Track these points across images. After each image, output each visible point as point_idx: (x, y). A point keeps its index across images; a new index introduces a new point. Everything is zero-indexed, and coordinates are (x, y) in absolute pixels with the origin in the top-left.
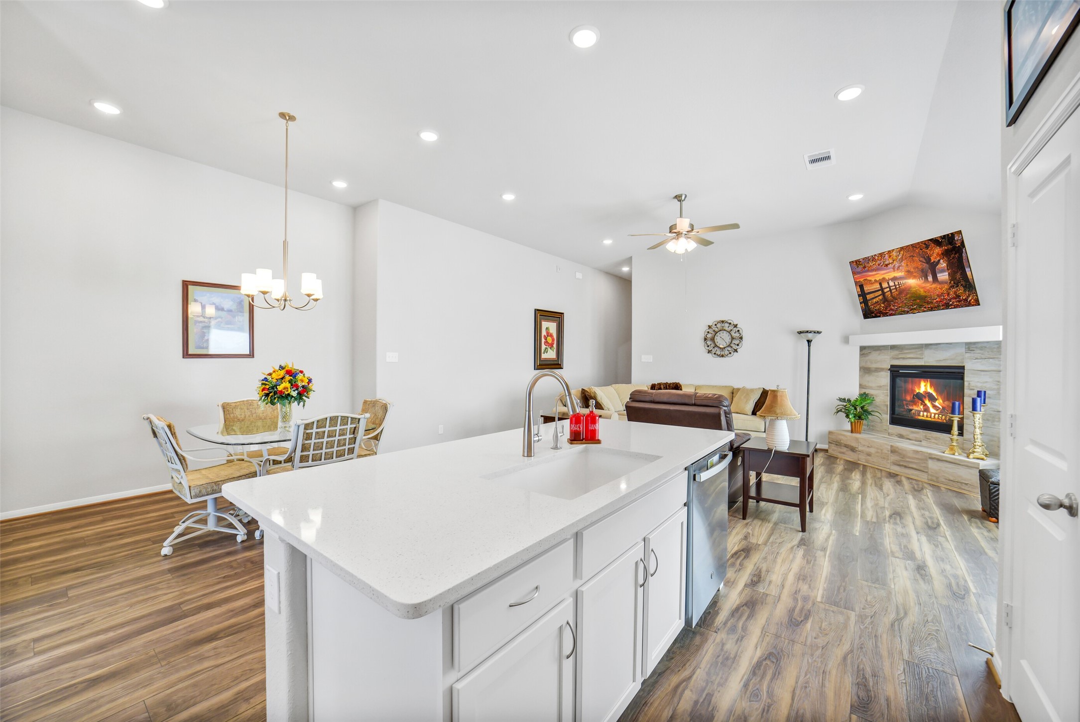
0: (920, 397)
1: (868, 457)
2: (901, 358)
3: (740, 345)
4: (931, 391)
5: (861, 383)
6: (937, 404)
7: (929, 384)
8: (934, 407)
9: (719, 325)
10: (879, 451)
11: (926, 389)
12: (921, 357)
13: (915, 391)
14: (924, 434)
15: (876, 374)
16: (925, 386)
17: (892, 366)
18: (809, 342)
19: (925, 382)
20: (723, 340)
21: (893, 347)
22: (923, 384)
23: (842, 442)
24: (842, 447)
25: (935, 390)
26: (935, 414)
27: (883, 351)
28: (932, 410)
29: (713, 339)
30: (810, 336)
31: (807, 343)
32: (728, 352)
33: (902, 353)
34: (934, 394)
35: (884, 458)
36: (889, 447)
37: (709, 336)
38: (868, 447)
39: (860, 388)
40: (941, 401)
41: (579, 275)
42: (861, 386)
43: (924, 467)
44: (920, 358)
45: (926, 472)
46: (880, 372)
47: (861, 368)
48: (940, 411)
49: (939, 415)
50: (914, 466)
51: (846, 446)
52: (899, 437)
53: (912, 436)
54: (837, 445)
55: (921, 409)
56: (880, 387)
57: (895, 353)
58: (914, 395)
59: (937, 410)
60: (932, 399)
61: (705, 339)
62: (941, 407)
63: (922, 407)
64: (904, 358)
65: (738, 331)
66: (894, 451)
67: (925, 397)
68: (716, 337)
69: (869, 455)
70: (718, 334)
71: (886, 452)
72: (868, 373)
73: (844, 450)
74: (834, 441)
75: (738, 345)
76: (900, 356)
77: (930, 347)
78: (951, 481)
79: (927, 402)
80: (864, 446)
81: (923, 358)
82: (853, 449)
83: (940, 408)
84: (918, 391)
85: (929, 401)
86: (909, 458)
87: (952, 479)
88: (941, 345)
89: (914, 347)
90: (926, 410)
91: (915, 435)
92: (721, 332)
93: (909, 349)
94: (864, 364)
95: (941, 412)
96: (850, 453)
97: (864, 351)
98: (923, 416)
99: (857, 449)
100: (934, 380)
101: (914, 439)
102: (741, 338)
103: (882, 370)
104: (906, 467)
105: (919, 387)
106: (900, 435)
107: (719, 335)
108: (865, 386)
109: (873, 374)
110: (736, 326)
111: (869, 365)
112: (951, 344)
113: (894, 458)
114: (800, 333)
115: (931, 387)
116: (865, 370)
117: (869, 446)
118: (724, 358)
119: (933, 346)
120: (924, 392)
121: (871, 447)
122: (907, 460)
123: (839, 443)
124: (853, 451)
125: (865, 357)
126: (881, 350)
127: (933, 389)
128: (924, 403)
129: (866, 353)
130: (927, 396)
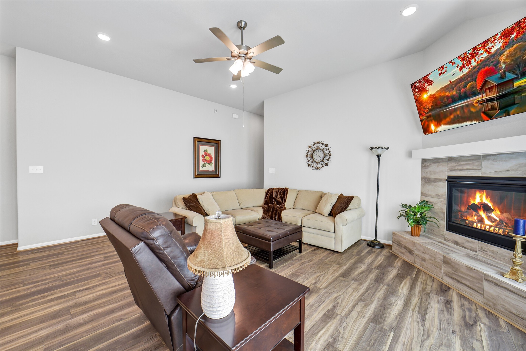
0: (475, 208)
1: (423, 262)
2: (458, 169)
3: (330, 160)
4: (487, 201)
5: (422, 191)
6: (493, 215)
7: (484, 195)
8: (490, 218)
9: (315, 146)
10: (433, 259)
11: (481, 199)
12: (478, 168)
13: (470, 202)
14: (480, 246)
15: (435, 184)
16: (480, 196)
17: (449, 177)
18: (379, 156)
19: (480, 193)
20: (318, 156)
21: (450, 159)
22: (478, 195)
23: (402, 243)
24: (402, 248)
25: (492, 201)
26: (491, 226)
27: (441, 163)
28: (487, 222)
29: (312, 156)
30: (379, 151)
31: (377, 157)
32: (321, 166)
33: (459, 165)
34: (490, 205)
35: (437, 267)
36: (442, 258)
37: (309, 153)
38: (423, 252)
39: (421, 196)
40: (499, 213)
41: (235, 116)
42: (422, 194)
43: (478, 287)
44: (477, 170)
45: (481, 294)
47: (422, 178)
48: (496, 223)
49: (495, 227)
50: (468, 283)
51: (405, 248)
52: (455, 244)
53: (467, 244)
54: (398, 245)
55: (475, 220)
56: (438, 196)
57: (452, 165)
58: (469, 206)
59: (493, 222)
60: (487, 208)
61: (307, 156)
62: (498, 219)
63: (476, 218)
64: (460, 170)
65: (328, 149)
66: (447, 262)
67: (480, 208)
68: (314, 155)
69: (424, 260)
70: (315, 152)
71: (439, 261)
72: (428, 183)
73: (404, 251)
74: (396, 242)
75: (328, 160)
76: (457, 168)
77: (488, 158)
79: (482, 213)
80: (420, 251)
81: (480, 169)
82: (411, 252)
83: (496, 220)
84: (472, 202)
85: (484, 212)
86: (462, 273)
88: (500, 156)
89: (471, 158)
90: (481, 220)
91: (470, 245)
92: (317, 151)
93: (464, 161)
94: (425, 175)
95: (498, 224)
96: (408, 254)
97: (426, 164)
98: (477, 226)
99: (414, 253)
100: (491, 192)
101: (469, 248)
102: (330, 155)
103: (440, 180)
104: (458, 281)
105: (474, 198)
106: (456, 242)
107: (316, 153)
108: (426, 194)
109: (433, 183)
110: (327, 146)
111: (429, 176)
112: (512, 154)
113: (446, 269)
114: (371, 149)
115: (487, 197)
116: (426, 180)
117: (424, 252)
118: (319, 170)
119: (491, 157)
120: (478, 203)
121: (426, 253)
122: (460, 274)
123: (400, 243)
124: (411, 254)
125: (426, 169)
126: (439, 163)
127: (489, 199)
128: (479, 214)
129: (426, 165)
130: (483, 207)
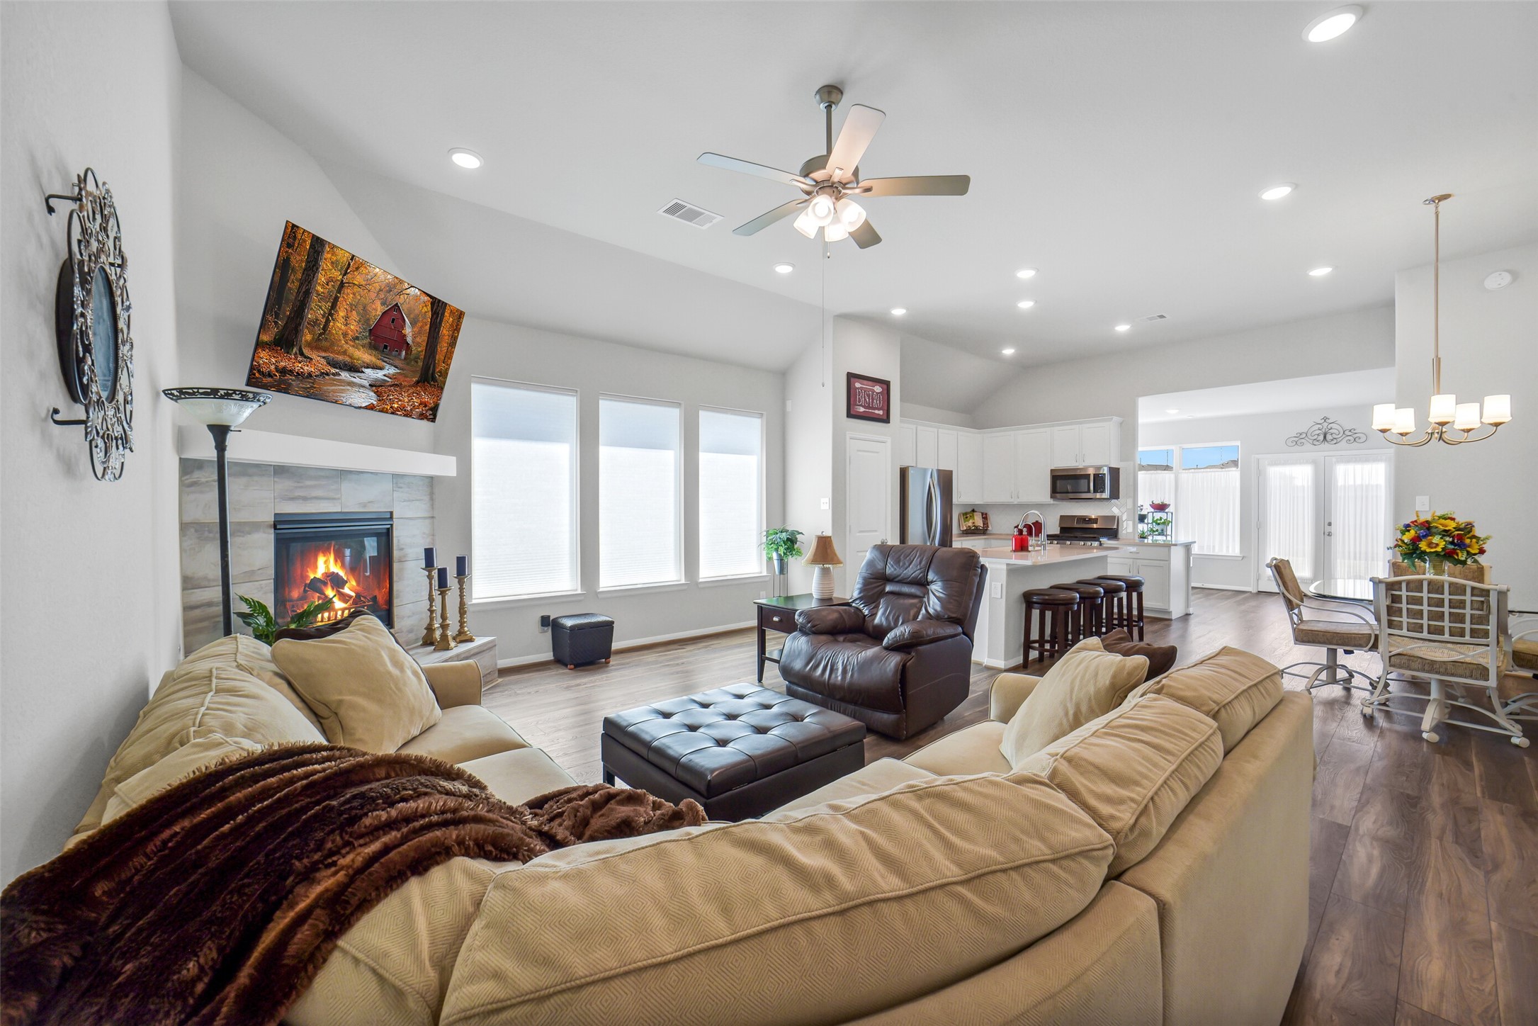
0: (316, 585)
2: (297, 500)
4: (336, 568)
6: (347, 590)
7: (332, 557)
8: (344, 598)
11: (327, 567)
12: (335, 497)
13: (308, 576)
16: (326, 560)
17: (277, 516)
19: (324, 555)
21: (280, 471)
22: (321, 559)
25: (343, 565)
26: (343, 610)
27: (256, 478)
28: (338, 604)
33: (301, 487)
34: (342, 573)
39: (184, 589)
40: (354, 583)
44: (333, 499)
46: (249, 533)
47: (184, 527)
48: (351, 602)
49: (349, 609)
57: (285, 484)
59: (346, 602)
60: (337, 582)
62: (353, 594)
64: (305, 499)
67: (325, 584)
76: (295, 496)
79: (330, 592)
81: (338, 499)
83: (350, 597)
84: (312, 576)
85: (333, 589)
89: (321, 474)
97: (194, 476)
98: (322, 621)
100: (340, 547)
103: (254, 528)
105: (315, 568)
112: (377, 474)
115: (336, 561)
120: (323, 574)
126: (250, 475)
127: (338, 563)
128: (324, 594)
130: (331, 580)
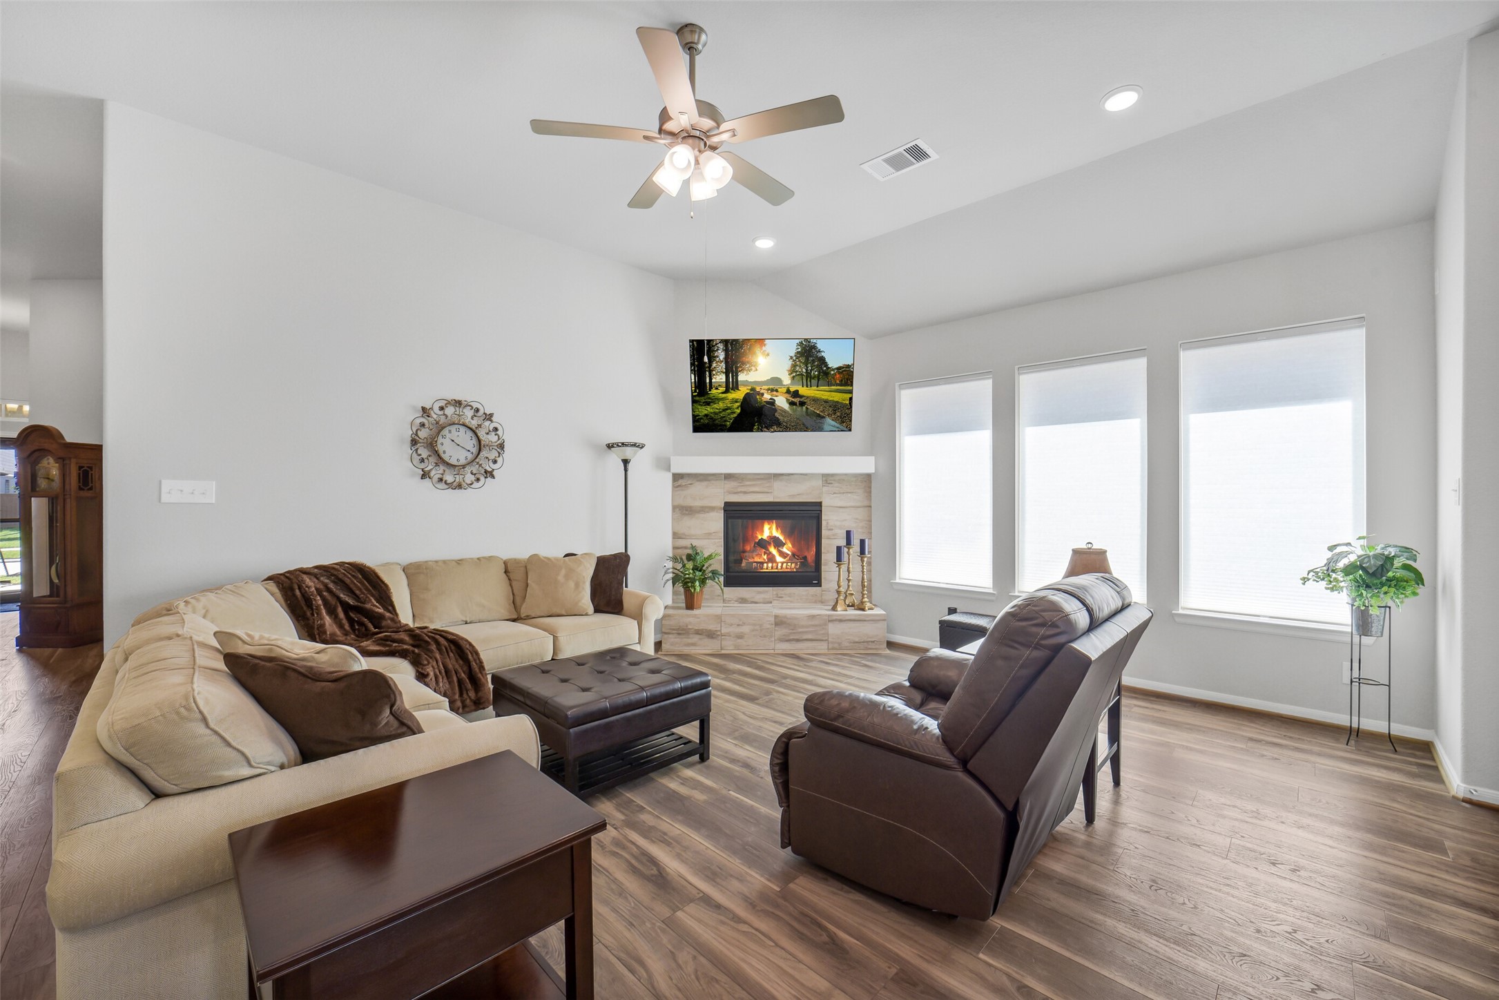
0: (763, 544)
1: (739, 641)
2: (741, 492)
3: (500, 460)
4: (777, 534)
5: (676, 531)
6: (785, 550)
7: (774, 526)
8: (782, 554)
9: (450, 411)
10: (757, 627)
11: (771, 532)
12: (770, 491)
13: (757, 537)
14: (775, 593)
15: (702, 515)
16: (770, 529)
17: (726, 503)
18: (626, 462)
19: (769, 524)
20: (456, 447)
21: (728, 477)
22: (766, 527)
23: (690, 627)
24: (691, 636)
25: (783, 533)
26: (782, 563)
27: (712, 482)
28: (779, 559)
29: (432, 445)
30: (628, 452)
31: (622, 465)
32: (473, 478)
33: (741, 486)
34: (781, 538)
35: (765, 636)
36: (773, 619)
37: (423, 434)
38: (738, 625)
39: (674, 538)
40: (790, 545)
42: (676, 536)
43: (823, 634)
44: (768, 493)
45: (826, 640)
46: (708, 512)
47: (674, 508)
48: (788, 558)
49: (787, 563)
50: (810, 636)
51: (698, 632)
52: (740, 603)
53: (758, 597)
54: (679, 634)
55: (764, 559)
56: (709, 535)
57: (731, 485)
58: (755, 543)
59: (785, 557)
60: (778, 543)
61: (414, 442)
62: (790, 553)
63: (765, 557)
64: (745, 493)
65: (496, 429)
66: (779, 622)
67: (770, 544)
68: (440, 440)
69: (740, 636)
70: (445, 432)
71: (769, 626)
72: (688, 514)
73: (695, 639)
74: (674, 630)
75: (495, 462)
76: (739, 490)
77: (781, 477)
78: (857, 642)
79: (773, 550)
80: (731, 625)
81: (771, 492)
82: (711, 635)
83: (788, 555)
84: (760, 538)
85: (775, 548)
86: (803, 627)
87: (857, 640)
88: (796, 476)
89: (759, 477)
90: (771, 559)
91: (763, 596)
92: (453, 428)
93: (750, 480)
94: (681, 502)
95: (790, 560)
96: (707, 641)
97: (680, 482)
98: (767, 569)
99: (719, 633)
100: (781, 522)
101: (761, 601)
102: (502, 446)
103: (712, 509)
104: (798, 640)
105: (762, 532)
106: (742, 599)
107: (448, 435)
108: (684, 534)
109: (697, 515)
110: (489, 417)
111: (689, 502)
112: (806, 475)
113: (781, 632)
114: (610, 446)
115: (777, 529)
116: (682, 510)
117: (741, 623)
118: (463, 491)
119: (784, 477)
120: (768, 537)
121: (744, 624)
122: (801, 630)
123: (683, 630)
124: (712, 638)
125: (682, 490)
126: (709, 481)
127: (780, 531)
128: (768, 550)
129: (684, 484)
130: (773, 541)
